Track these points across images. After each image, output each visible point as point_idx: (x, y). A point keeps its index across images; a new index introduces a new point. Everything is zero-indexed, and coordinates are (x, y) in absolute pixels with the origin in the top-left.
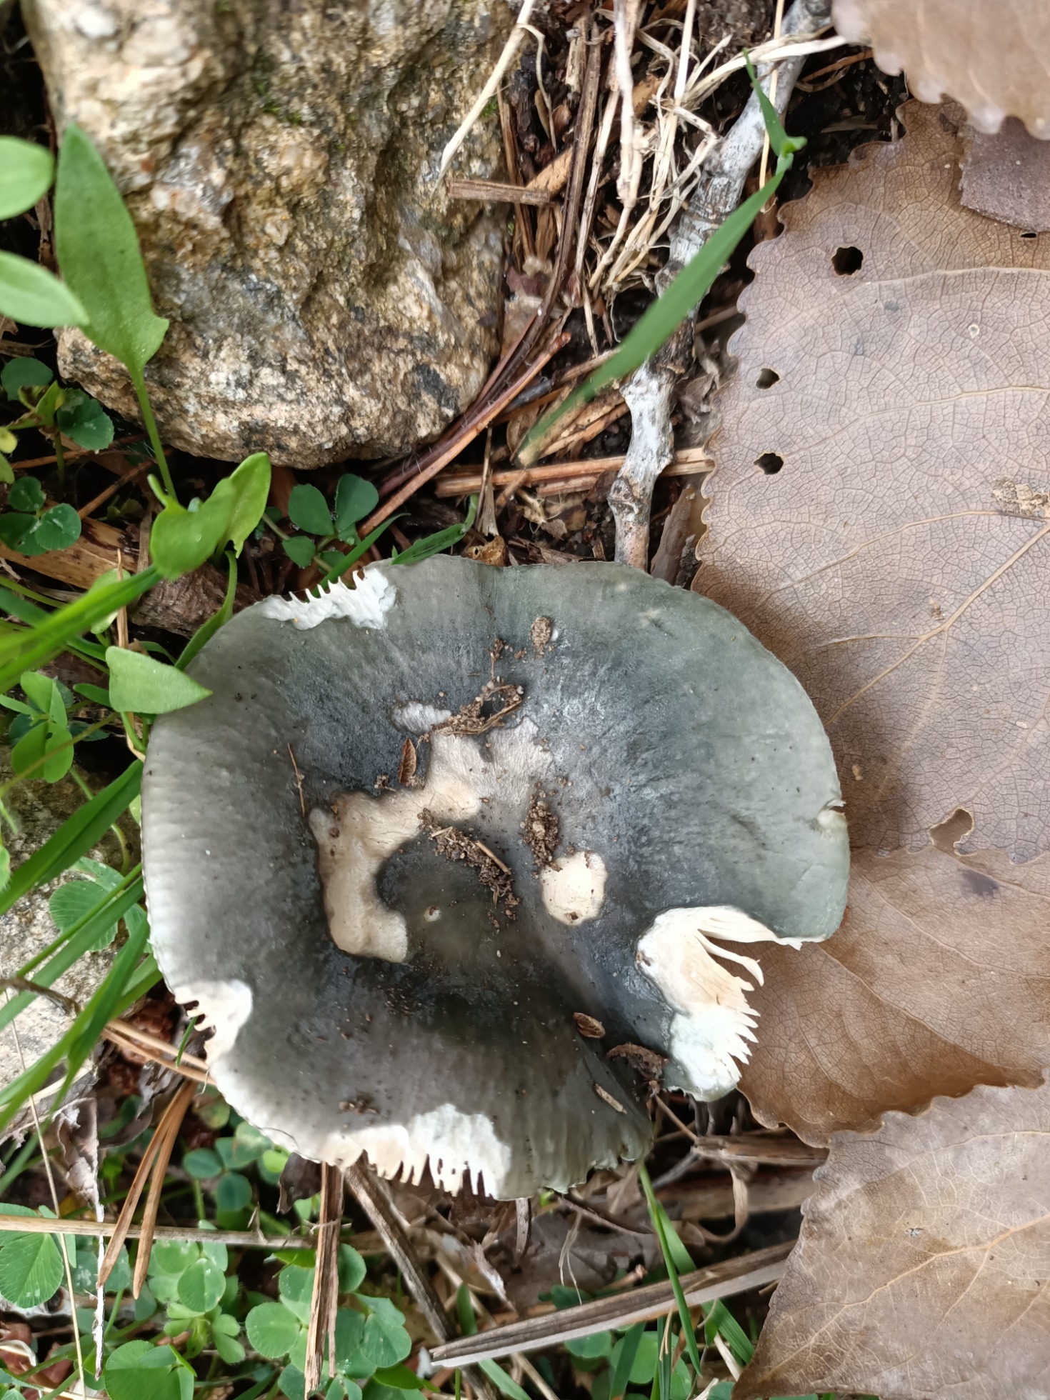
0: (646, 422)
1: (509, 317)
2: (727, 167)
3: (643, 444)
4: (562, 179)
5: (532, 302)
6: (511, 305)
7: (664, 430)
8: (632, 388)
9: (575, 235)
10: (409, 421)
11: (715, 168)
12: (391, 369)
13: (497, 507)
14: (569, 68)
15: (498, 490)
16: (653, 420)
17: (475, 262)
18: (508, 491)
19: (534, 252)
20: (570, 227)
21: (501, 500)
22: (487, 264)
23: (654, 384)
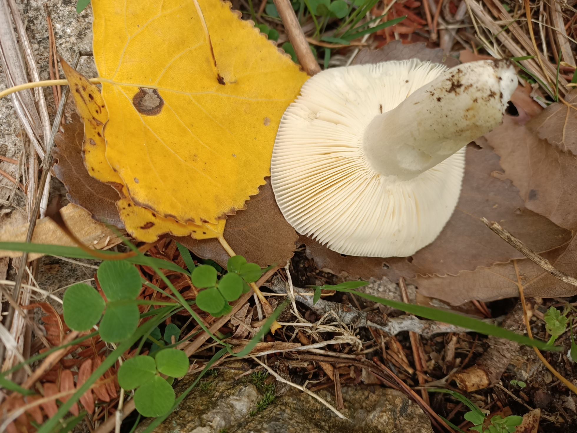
0: (402, 325)
1: (370, 382)
2: (323, 306)
3: (410, 326)
4: (329, 365)
5: (364, 373)
6: (366, 382)
7: (403, 319)
8: (392, 332)
9: (345, 358)
10: (421, 417)
11: (323, 311)
12: (407, 426)
13: (433, 381)
14: (301, 366)
15: (426, 381)
16: (401, 323)
17: (353, 397)
18: (425, 377)
19: (349, 374)
20: (342, 361)
21: (430, 379)
22: (352, 392)
23: (390, 324)
